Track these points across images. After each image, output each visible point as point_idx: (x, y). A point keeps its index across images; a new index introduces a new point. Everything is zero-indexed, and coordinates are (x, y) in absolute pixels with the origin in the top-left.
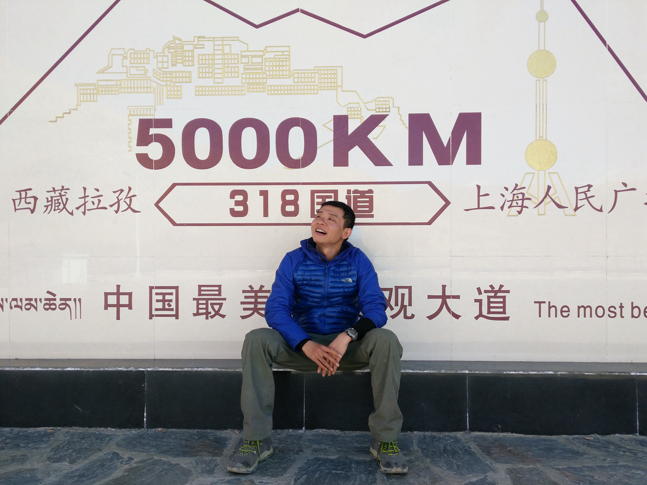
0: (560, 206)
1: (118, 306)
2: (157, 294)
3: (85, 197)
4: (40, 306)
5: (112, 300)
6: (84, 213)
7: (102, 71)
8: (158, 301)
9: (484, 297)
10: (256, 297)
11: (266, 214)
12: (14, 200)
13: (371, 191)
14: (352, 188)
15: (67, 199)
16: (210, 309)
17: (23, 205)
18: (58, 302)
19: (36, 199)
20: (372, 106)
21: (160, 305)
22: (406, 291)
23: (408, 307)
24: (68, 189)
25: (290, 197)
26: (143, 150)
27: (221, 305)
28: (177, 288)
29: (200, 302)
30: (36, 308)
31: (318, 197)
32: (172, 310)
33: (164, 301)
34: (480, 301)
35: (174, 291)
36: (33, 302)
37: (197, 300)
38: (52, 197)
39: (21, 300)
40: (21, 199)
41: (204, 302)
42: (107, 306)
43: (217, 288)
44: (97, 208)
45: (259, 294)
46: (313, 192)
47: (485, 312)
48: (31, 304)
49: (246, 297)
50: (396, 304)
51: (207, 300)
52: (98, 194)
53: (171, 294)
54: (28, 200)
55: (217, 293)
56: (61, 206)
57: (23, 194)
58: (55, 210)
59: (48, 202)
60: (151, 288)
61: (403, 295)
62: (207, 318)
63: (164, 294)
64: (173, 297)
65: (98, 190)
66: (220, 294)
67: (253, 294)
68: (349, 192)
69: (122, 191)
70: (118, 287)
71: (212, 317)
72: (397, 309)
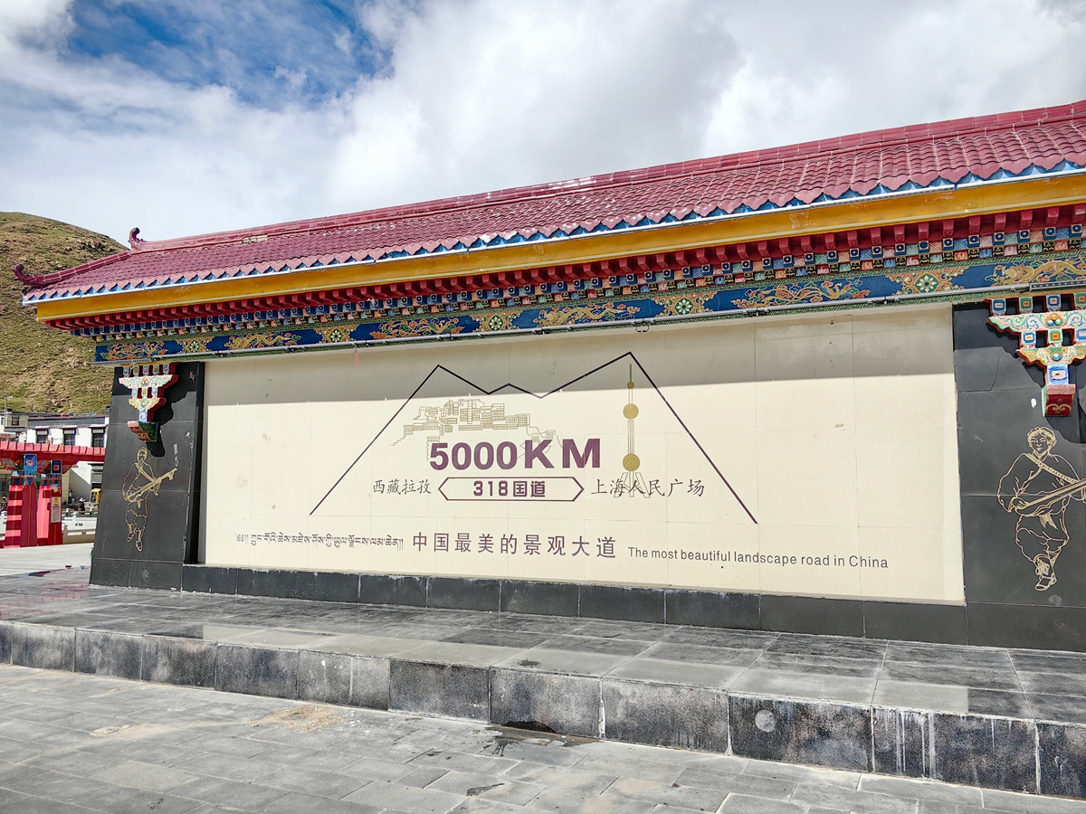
0: (642, 492)
1: (420, 543)
2: (438, 537)
3: (406, 485)
4: (384, 542)
5: (417, 540)
6: (405, 493)
7: (416, 419)
8: (438, 541)
9: (602, 544)
10: (486, 541)
11: (491, 495)
12: (374, 486)
13: (543, 482)
14: (535, 480)
15: (398, 486)
16: (464, 547)
17: (378, 489)
18: (392, 541)
19: (384, 486)
20: (544, 435)
21: (439, 544)
22: (561, 539)
23: (563, 549)
24: (399, 480)
25: (503, 485)
26: (433, 460)
27: (468, 544)
28: (447, 534)
29: (459, 542)
30: (382, 544)
31: (517, 485)
32: (445, 546)
33: (441, 541)
34: (599, 546)
35: (446, 536)
37: (457, 541)
38: (391, 485)
39: (376, 539)
40: (377, 485)
42: (415, 543)
43: (467, 535)
44: (412, 491)
45: (487, 539)
46: (515, 482)
47: (602, 553)
48: (380, 541)
49: (481, 540)
50: (556, 547)
51: (462, 541)
52: (412, 483)
53: (445, 538)
54: (380, 486)
55: (467, 537)
56: (395, 490)
57: (378, 483)
58: (392, 492)
59: (389, 487)
60: (436, 534)
61: (560, 541)
62: (462, 552)
63: (442, 538)
64: (446, 540)
65: (412, 481)
66: (468, 539)
67: (485, 539)
68: (532, 482)
69: (423, 481)
70: (420, 533)
71: (464, 551)
72: (556, 549)
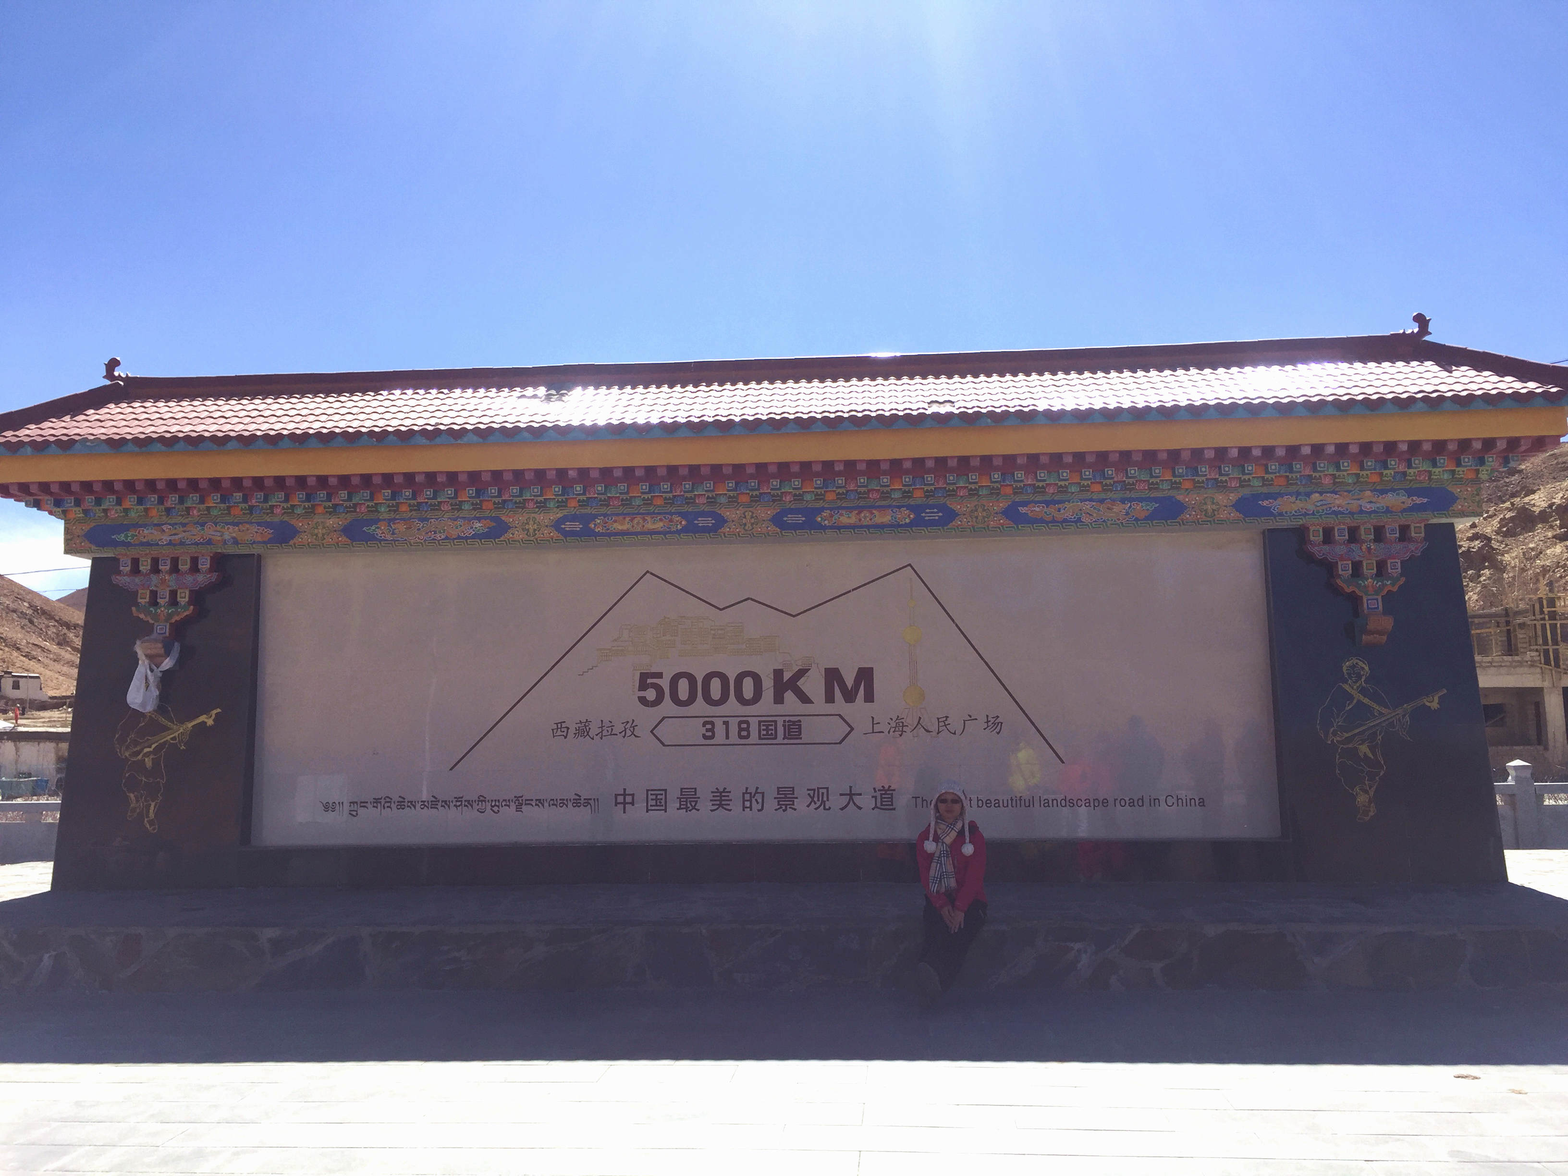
0: (927, 731)
1: (624, 803)
2: (651, 794)
3: (602, 727)
4: (570, 804)
5: (620, 799)
6: (601, 738)
7: (615, 640)
8: (652, 799)
9: (878, 794)
10: (721, 796)
11: (727, 737)
12: (553, 730)
13: (800, 721)
14: (787, 719)
15: (590, 729)
16: (689, 805)
17: (559, 733)
18: (582, 801)
19: (568, 728)
20: (800, 662)
21: (654, 803)
22: (825, 791)
23: (827, 802)
24: (590, 722)
25: (744, 726)
26: (642, 694)
27: (696, 802)
28: (666, 790)
29: (682, 800)
30: (567, 806)
31: (763, 725)
32: (662, 806)
33: (656, 799)
34: (875, 797)
35: (663, 792)
36: (565, 802)
37: (680, 799)
38: (579, 727)
39: (557, 800)
40: (558, 728)
41: (685, 800)
42: (616, 804)
43: (693, 790)
44: (611, 735)
45: (723, 794)
46: (760, 722)
47: (879, 805)
48: (563, 803)
49: (713, 796)
50: (818, 800)
51: (687, 798)
52: (611, 725)
53: (662, 794)
54: (563, 730)
55: (693, 793)
56: (585, 734)
57: (559, 725)
58: (581, 736)
59: (576, 730)
60: (648, 791)
61: (823, 793)
62: (687, 811)
63: (657, 795)
64: (663, 797)
65: (611, 722)
66: (695, 794)
67: (718, 794)
68: (784, 721)
69: (628, 722)
70: (625, 790)
71: (690, 811)
72: (818, 804)
